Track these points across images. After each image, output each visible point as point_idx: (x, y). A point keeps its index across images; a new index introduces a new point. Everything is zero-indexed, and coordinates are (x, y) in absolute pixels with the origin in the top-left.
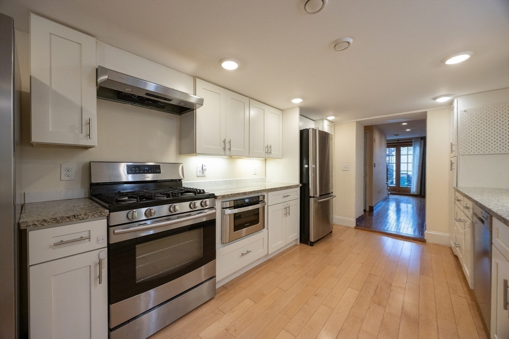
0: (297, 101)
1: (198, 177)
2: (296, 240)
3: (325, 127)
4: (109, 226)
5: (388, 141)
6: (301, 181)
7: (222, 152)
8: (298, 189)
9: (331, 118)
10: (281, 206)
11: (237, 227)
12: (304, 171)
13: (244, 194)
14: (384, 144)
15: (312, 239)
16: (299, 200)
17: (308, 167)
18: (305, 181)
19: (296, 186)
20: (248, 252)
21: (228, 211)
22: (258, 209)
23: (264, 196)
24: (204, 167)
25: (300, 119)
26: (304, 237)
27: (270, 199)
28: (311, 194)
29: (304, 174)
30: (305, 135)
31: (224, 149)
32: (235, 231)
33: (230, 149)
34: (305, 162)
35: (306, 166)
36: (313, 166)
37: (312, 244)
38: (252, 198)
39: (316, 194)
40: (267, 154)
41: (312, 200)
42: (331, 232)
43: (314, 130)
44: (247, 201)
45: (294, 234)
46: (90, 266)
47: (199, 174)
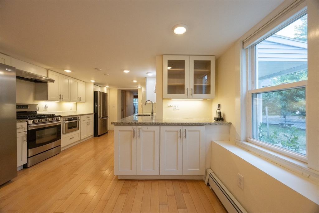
0: (93, 81)
1: (43, 110)
2: (92, 135)
3: (105, 90)
4: (27, 124)
5: (134, 95)
6: (94, 112)
7: (59, 100)
8: (93, 115)
9: (108, 87)
10: (86, 121)
11: (69, 128)
12: (96, 108)
13: (72, 116)
14: (132, 97)
15: (99, 134)
16: (93, 119)
17: (97, 106)
18: (96, 112)
19: (92, 114)
20: (73, 138)
21: (65, 122)
22: (77, 122)
23: (79, 117)
24: (47, 106)
25: (94, 86)
26: (96, 134)
27: (82, 118)
28: (99, 117)
29: (95, 109)
30: (96, 93)
31: (60, 98)
32: (68, 129)
33: (63, 98)
34: (96, 104)
35: (96, 106)
36: (100, 106)
37: (99, 136)
38: (74, 118)
39: (101, 116)
40: (79, 100)
41: (99, 119)
42: (107, 132)
43: (100, 92)
44: (72, 118)
45: (92, 133)
46: (22, 137)
47: (44, 109)
